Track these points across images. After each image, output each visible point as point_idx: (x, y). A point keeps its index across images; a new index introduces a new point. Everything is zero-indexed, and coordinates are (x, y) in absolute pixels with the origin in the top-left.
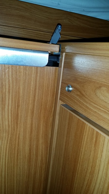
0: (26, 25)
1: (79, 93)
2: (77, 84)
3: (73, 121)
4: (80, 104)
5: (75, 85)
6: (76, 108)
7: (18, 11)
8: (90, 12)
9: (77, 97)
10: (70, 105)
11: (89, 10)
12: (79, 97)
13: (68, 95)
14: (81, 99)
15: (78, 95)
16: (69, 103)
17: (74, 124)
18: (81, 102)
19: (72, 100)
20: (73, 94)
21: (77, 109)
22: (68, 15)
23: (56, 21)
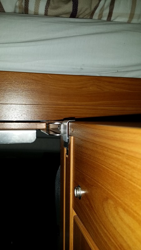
8: (127, 71)
11: (126, 70)
13: (79, 202)
22: (94, 81)
23: (79, 90)
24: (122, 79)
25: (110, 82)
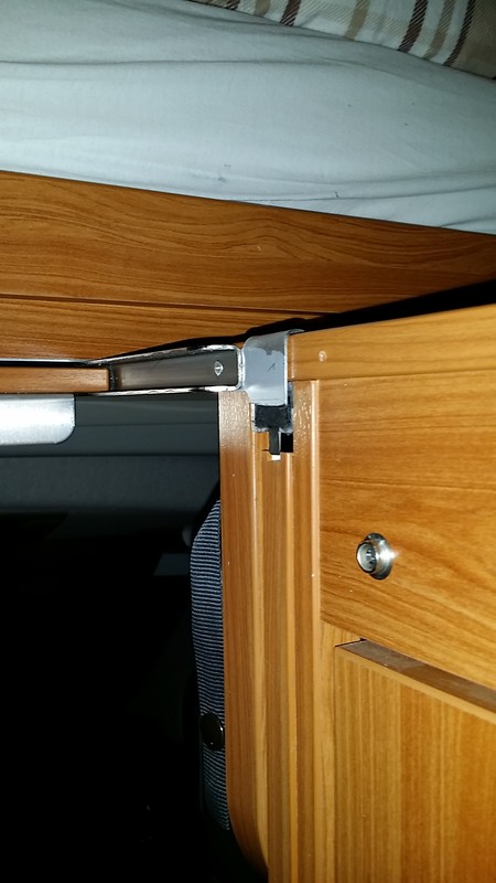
0: (86, 283)
1: (444, 574)
2: (420, 525)
3: (434, 730)
4: (466, 633)
5: (411, 530)
6: (439, 656)
7: (45, 224)
9: (432, 596)
10: (399, 643)
11: (360, 192)
12: (453, 597)
13: (373, 590)
14: (465, 606)
15: (438, 585)
16: (386, 631)
17: (446, 748)
18: (468, 618)
19: (408, 616)
20: (405, 584)
21: (448, 659)
22: (270, 223)
23: (224, 254)
24: (350, 221)
25: (315, 231)
